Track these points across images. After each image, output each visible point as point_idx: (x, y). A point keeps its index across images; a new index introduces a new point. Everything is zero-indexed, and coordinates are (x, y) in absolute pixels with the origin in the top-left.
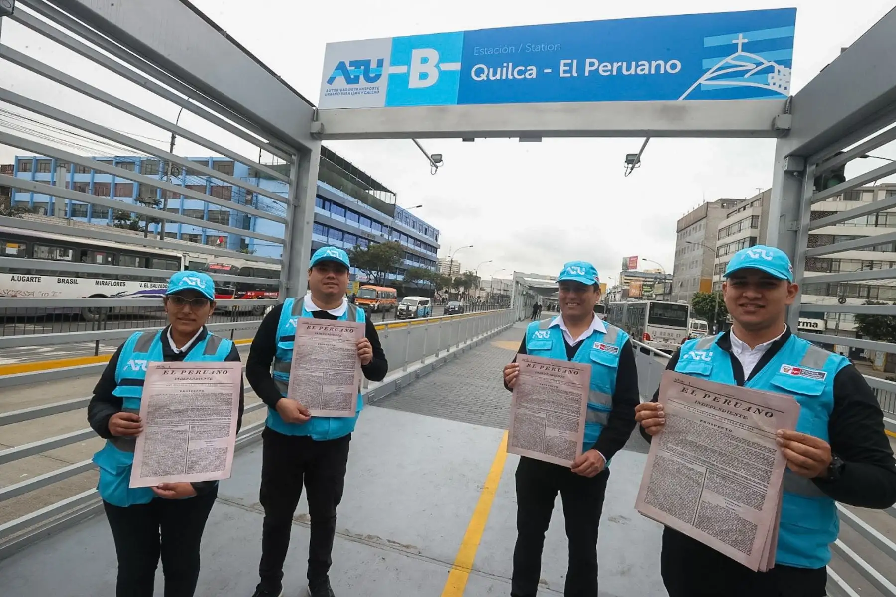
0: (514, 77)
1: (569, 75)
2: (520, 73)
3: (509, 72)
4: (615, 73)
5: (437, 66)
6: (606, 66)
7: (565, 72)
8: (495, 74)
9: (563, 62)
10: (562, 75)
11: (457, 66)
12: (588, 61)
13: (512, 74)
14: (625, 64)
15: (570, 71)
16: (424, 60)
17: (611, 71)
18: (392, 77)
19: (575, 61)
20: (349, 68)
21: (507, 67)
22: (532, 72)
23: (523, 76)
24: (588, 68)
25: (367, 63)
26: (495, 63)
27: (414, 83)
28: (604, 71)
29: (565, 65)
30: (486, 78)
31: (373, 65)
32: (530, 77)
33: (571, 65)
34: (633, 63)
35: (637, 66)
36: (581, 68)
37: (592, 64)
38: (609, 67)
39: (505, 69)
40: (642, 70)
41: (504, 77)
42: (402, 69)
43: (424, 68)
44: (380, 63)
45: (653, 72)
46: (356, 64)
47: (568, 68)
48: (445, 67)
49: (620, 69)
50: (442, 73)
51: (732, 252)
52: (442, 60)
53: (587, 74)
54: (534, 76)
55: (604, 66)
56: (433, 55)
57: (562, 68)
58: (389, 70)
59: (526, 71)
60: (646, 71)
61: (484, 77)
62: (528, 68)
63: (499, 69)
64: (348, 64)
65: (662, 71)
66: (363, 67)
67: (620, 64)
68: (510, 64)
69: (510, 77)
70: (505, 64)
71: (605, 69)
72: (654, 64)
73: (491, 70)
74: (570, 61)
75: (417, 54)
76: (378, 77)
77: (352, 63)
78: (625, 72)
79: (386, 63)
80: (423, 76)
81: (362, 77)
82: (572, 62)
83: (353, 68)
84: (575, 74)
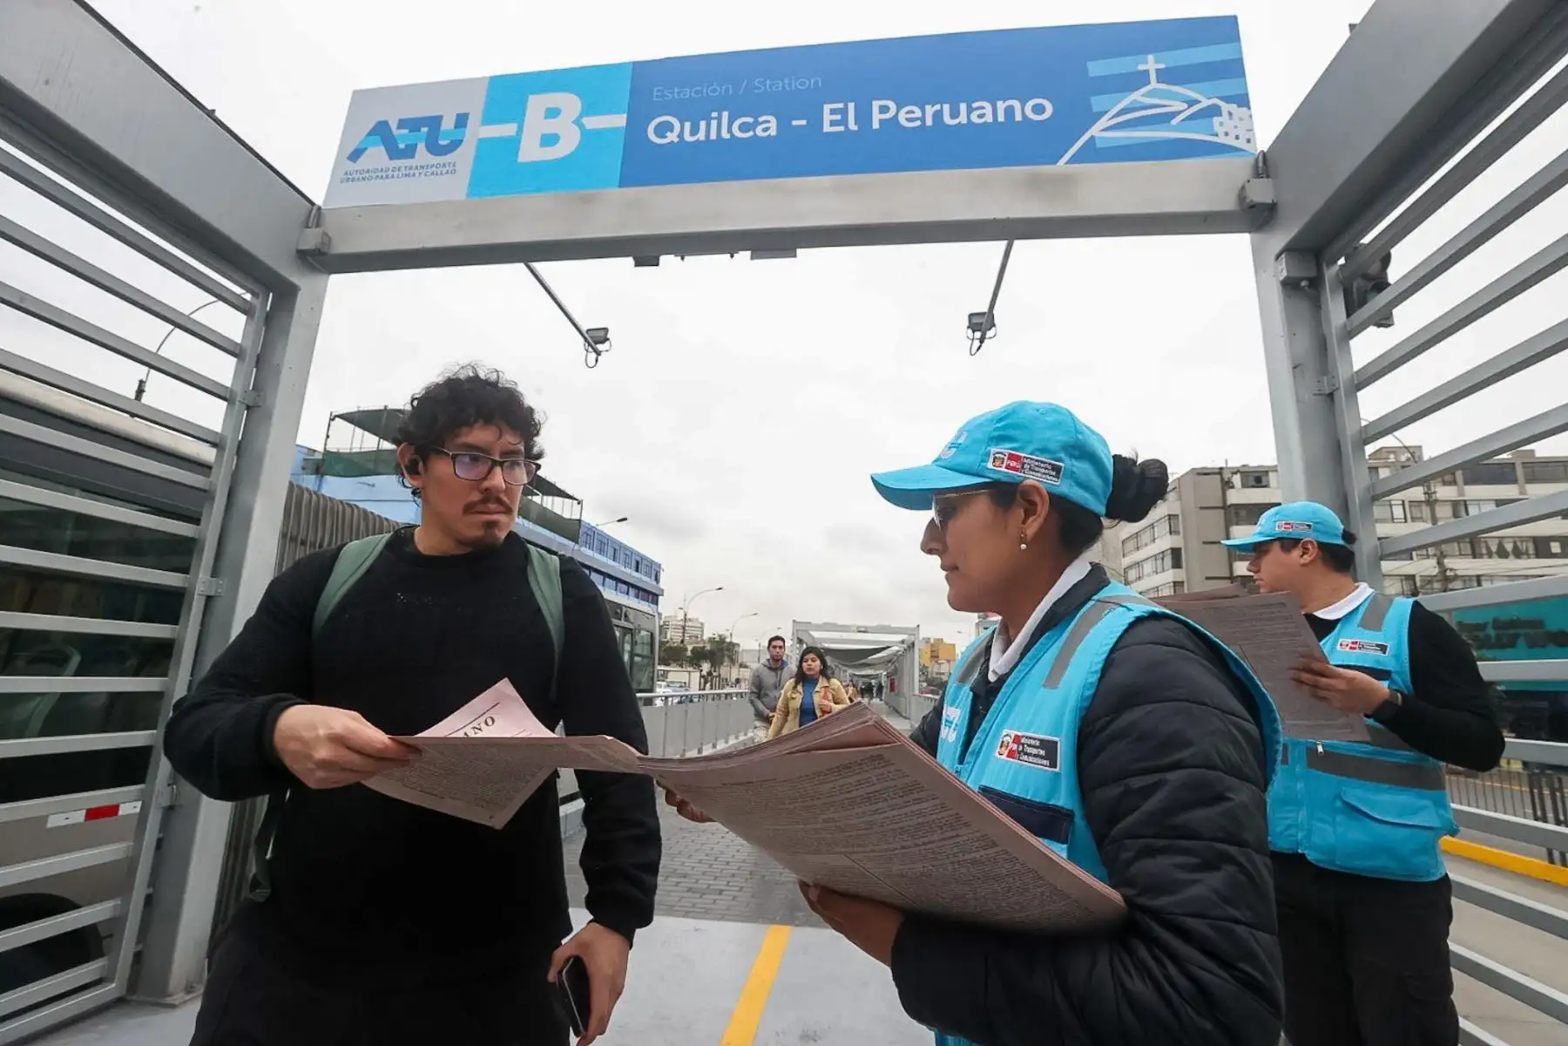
0: (732, 135)
1: (842, 128)
2: (743, 128)
3: (722, 127)
4: (929, 122)
5: (577, 122)
6: (913, 112)
7: (833, 123)
8: (694, 131)
9: (827, 108)
10: (827, 128)
11: (620, 121)
12: (876, 104)
13: (730, 130)
14: (946, 107)
15: (844, 122)
16: (552, 113)
17: (923, 119)
18: (483, 143)
19: (851, 106)
21: (719, 119)
22: (769, 126)
23: (751, 134)
24: (877, 117)
25: (435, 122)
26: (694, 113)
27: (530, 151)
28: (908, 120)
29: (833, 112)
30: (676, 140)
31: (448, 124)
32: (766, 134)
33: (844, 112)
34: (963, 107)
35: (970, 110)
37: (884, 109)
38: (918, 114)
39: (714, 123)
40: (981, 116)
41: (713, 136)
42: (509, 129)
43: (550, 127)
44: (462, 121)
45: (1001, 118)
46: (412, 124)
47: (838, 117)
48: (592, 123)
49: (938, 116)
50: (586, 134)
51: (1149, 575)
52: (588, 110)
53: (876, 125)
54: (773, 132)
55: (908, 113)
57: (827, 117)
58: (479, 131)
59: (757, 123)
60: (989, 118)
61: (672, 137)
62: (761, 119)
63: (703, 124)
64: (393, 126)
65: (1018, 118)
66: (425, 130)
67: (938, 107)
68: (725, 115)
69: (726, 135)
70: (714, 114)
71: (908, 116)
72: (1001, 105)
73: (688, 125)
74: (841, 106)
75: (537, 104)
76: (455, 145)
77: (402, 124)
78: (948, 120)
80: (549, 140)
81: (421, 147)
82: (846, 106)
83: (406, 131)
84: (853, 126)
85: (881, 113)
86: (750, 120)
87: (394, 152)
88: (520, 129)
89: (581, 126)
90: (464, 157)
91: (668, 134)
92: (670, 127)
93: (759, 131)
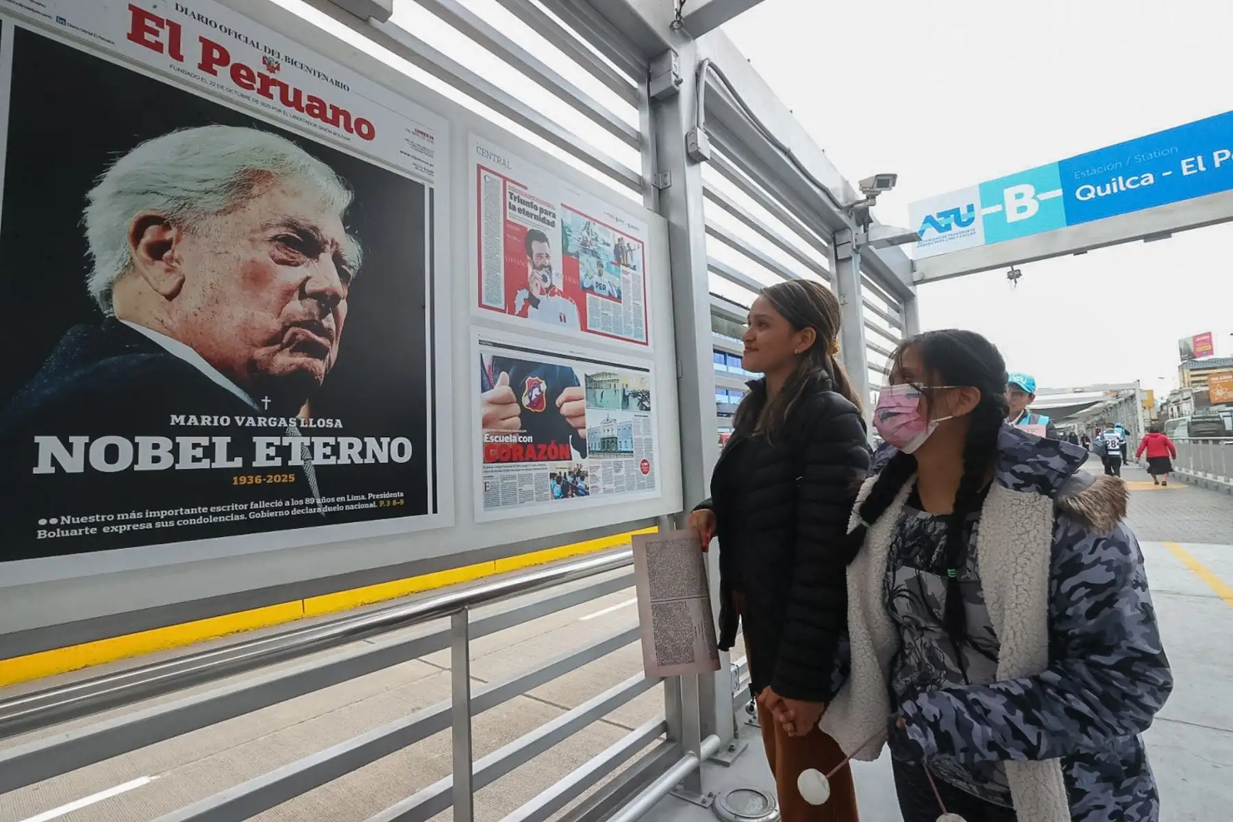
0: (1127, 188)
1: (1195, 171)
2: (1133, 183)
3: (1120, 185)
5: (1034, 198)
7: (1189, 170)
8: (1104, 190)
10: (1185, 173)
11: (1059, 192)
12: (1216, 154)
13: (1125, 186)
18: (985, 217)
19: (1200, 159)
20: (937, 219)
22: (1150, 178)
23: (1138, 185)
25: (956, 212)
27: (1012, 217)
29: (1188, 164)
31: (963, 211)
33: (1195, 163)
36: (1209, 162)
37: (1221, 156)
39: (1114, 185)
41: (1115, 190)
42: (997, 208)
43: (1021, 202)
44: (970, 208)
46: (945, 214)
47: (1192, 166)
48: (1043, 196)
50: (1041, 203)
53: (1217, 165)
56: (1028, 190)
57: (1184, 167)
58: (980, 213)
61: (1091, 195)
64: (935, 217)
66: (952, 216)
68: (1120, 179)
69: (1123, 188)
70: (1113, 180)
73: (1099, 188)
74: (1193, 159)
75: (1009, 193)
76: (971, 220)
77: (940, 215)
79: (977, 207)
80: (1022, 209)
81: (953, 224)
82: (1196, 160)
83: (943, 218)
84: (1202, 168)
85: (1220, 157)
86: (1136, 178)
87: (940, 229)
88: (1004, 207)
89: (1038, 200)
90: (978, 225)
91: (1088, 194)
92: (1089, 191)
93: (1143, 183)
